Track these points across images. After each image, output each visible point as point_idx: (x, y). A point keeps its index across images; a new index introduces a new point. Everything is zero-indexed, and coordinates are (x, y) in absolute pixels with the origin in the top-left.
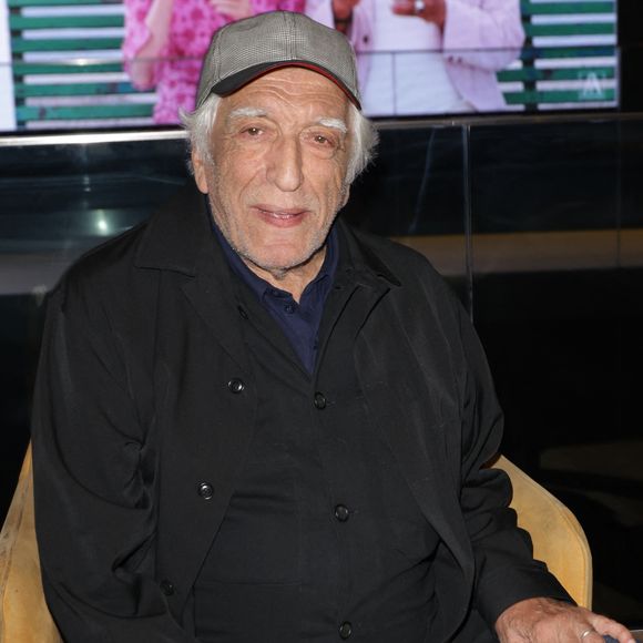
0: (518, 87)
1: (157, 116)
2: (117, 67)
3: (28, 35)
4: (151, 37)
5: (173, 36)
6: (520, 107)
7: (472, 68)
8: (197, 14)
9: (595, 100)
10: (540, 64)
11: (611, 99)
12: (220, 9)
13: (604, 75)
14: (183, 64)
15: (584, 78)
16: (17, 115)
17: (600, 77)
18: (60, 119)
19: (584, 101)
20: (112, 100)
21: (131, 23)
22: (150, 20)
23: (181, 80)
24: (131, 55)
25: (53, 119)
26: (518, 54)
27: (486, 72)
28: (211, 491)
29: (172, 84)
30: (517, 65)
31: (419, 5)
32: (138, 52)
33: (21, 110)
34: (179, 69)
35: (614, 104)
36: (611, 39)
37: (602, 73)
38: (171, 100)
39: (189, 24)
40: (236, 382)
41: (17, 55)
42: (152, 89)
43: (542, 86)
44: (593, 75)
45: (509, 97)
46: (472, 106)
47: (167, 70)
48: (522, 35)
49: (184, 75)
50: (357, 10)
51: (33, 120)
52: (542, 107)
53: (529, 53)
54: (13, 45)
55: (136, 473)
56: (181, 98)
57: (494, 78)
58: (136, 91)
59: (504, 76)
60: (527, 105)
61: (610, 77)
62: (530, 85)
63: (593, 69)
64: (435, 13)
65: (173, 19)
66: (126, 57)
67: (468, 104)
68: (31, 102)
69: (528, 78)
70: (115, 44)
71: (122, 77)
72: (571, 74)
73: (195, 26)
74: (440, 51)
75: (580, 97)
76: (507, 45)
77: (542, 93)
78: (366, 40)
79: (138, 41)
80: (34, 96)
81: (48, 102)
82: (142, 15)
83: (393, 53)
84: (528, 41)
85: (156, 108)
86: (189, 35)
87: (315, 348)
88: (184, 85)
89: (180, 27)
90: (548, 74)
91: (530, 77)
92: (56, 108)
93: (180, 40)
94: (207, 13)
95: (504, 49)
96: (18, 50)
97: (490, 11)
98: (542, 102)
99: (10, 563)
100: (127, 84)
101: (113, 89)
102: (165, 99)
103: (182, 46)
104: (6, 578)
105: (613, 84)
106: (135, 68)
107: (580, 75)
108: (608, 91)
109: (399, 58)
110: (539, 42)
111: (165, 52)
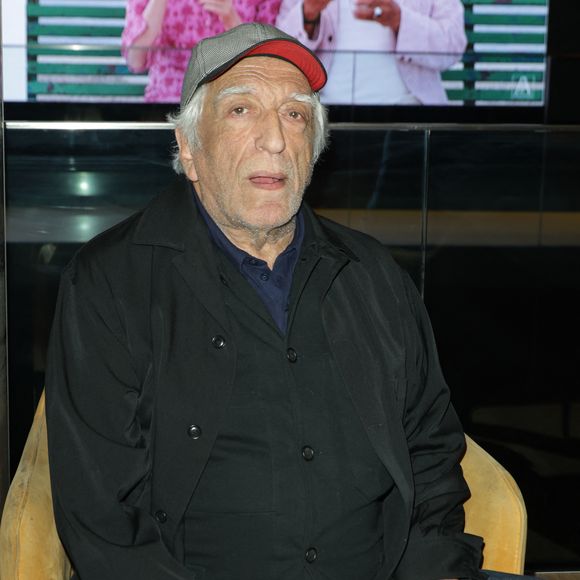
0: (459, 85)
1: (148, 95)
2: (117, 53)
3: (43, 21)
4: (147, 27)
5: (166, 28)
6: (460, 103)
7: (421, 67)
8: (187, 11)
9: (525, 100)
10: (479, 66)
11: (540, 100)
12: (207, 7)
13: (534, 78)
14: (173, 53)
15: (517, 80)
16: (29, 88)
17: (530, 80)
18: (65, 94)
19: (516, 100)
20: (110, 80)
21: (131, 15)
22: (147, 13)
23: (170, 66)
24: (129, 43)
25: (59, 93)
26: (460, 58)
27: (433, 70)
28: (199, 432)
29: (163, 69)
30: (459, 66)
31: (378, 11)
32: (135, 40)
33: (32, 84)
34: (169, 56)
35: (541, 104)
36: (541, 48)
37: (532, 77)
38: (161, 82)
39: (180, 18)
40: (219, 339)
41: (32, 38)
42: (145, 73)
43: (479, 85)
44: (525, 78)
45: (451, 94)
46: (419, 100)
47: (158, 57)
48: (464, 41)
49: (173, 62)
50: (325, 13)
51: (41, 93)
52: (479, 103)
53: (470, 57)
54: (28, 29)
55: (135, 420)
56: (169, 81)
57: (439, 76)
58: (132, 73)
59: (447, 75)
60: (466, 101)
61: (539, 80)
62: (469, 84)
63: (525, 73)
64: (391, 19)
65: (167, 13)
66: (124, 44)
67: (415, 98)
68: (42, 78)
69: (468, 78)
70: (116, 32)
71: (121, 61)
72: (506, 76)
73: (185, 20)
74: (395, 52)
75: (513, 96)
76: (452, 50)
77: (479, 91)
78: (330, 39)
79: (136, 30)
80: (44, 73)
81: (56, 79)
82: (140, 9)
83: (355, 52)
84: (470, 46)
85: (147, 89)
86: (180, 28)
87: (286, 310)
88: (172, 70)
89: (172, 21)
90: (486, 76)
91: (470, 77)
92: (63, 85)
93: (171, 32)
94: (196, 9)
95: (449, 54)
96: (33, 33)
97: (438, 19)
98: (479, 99)
99: (27, 493)
100: (124, 67)
101: (112, 70)
102: (155, 82)
103: (173, 37)
104: (23, 507)
105: (541, 86)
106: (131, 53)
107: (513, 77)
108: (537, 93)
109: (358, 56)
110: (479, 48)
111: (158, 41)
